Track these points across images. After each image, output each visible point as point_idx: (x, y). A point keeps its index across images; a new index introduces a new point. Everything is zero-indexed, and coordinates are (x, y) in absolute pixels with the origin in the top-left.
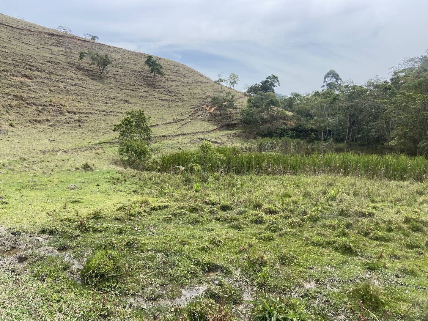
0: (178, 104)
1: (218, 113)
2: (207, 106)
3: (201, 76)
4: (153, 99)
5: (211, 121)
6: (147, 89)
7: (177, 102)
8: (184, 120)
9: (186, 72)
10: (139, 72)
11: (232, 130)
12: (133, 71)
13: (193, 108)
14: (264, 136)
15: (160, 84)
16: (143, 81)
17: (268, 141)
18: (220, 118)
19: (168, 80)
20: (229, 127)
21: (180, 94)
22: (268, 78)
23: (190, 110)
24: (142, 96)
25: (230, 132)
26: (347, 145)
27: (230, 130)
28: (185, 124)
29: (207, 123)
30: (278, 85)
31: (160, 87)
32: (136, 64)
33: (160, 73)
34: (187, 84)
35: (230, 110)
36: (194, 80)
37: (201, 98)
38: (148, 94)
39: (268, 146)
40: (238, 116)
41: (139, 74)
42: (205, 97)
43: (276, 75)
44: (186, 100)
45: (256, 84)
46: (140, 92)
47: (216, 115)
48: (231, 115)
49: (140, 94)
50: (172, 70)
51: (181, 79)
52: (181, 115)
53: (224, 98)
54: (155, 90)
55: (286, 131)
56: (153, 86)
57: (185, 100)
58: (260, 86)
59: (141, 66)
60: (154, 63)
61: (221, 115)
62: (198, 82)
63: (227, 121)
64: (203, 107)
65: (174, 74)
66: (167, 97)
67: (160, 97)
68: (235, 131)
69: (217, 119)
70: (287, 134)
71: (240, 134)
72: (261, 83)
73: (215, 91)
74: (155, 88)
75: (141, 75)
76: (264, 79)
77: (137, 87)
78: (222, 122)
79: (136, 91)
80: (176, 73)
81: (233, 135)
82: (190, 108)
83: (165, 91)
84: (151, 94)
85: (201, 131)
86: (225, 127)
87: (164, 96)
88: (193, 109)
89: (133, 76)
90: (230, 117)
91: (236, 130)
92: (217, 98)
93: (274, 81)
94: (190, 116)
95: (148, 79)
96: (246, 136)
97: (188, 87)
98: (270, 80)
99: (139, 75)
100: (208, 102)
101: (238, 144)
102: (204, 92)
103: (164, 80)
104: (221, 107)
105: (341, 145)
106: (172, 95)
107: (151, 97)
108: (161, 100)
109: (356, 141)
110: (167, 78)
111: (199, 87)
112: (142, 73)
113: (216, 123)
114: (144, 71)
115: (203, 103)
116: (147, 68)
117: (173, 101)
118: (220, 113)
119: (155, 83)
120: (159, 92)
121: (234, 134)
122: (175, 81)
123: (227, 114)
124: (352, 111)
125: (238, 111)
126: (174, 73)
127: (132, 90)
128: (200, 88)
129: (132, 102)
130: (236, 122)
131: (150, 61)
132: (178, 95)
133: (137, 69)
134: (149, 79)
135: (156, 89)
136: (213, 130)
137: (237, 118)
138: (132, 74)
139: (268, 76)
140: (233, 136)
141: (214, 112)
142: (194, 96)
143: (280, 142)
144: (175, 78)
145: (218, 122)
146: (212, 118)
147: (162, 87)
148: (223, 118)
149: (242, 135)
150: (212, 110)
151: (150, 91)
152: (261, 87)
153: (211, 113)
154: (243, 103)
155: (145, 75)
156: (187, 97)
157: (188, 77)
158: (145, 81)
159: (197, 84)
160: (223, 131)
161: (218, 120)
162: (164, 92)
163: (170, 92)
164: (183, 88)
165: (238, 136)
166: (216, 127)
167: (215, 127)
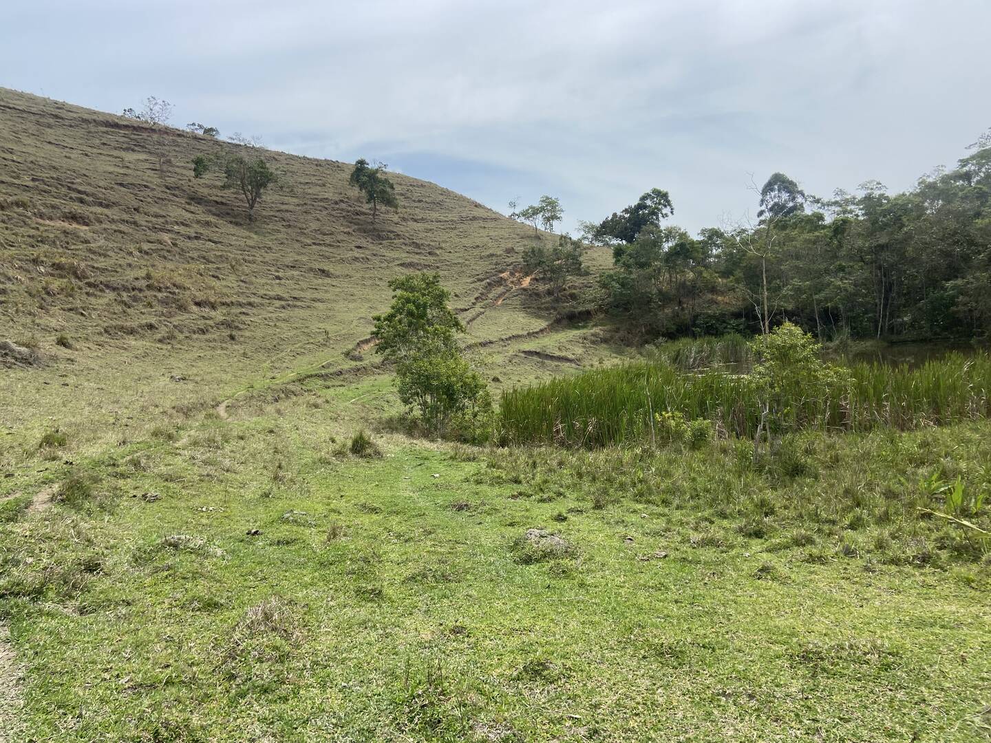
0: (443, 272)
1: (542, 288)
2: (512, 274)
3: (476, 206)
4: (382, 265)
5: (529, 308)
6: (362, 242)
7: (438, 267)
8: (466, 310)
9: (441, 198)
10: (336, 203)
11: (583, 327)
12: (322, 200)
13: (480, 280)
14: (672, 336)
15: (391, 228)
16: (351, 223)
17: (691, 347)
18: (548, 299)
19: (404, 219)
20: (573, 320)
21: (441, 248)
22: (644, 198)
23: (473, 285)
24: (356, 259)
25: (585, 331)
26: (885, 344)
27: (578, 328)
28: (474, 319)
29: (522, 314)
30: (669, 214)
31: (391, 235)
32: (324, 185)
33: (389, 202)
34: (452, 226)
35: (572, 280)
36: (464, 215)
37: (492, 255)
38: (367, 252)
39: (695, 359)
40: (596, 292)
41: (337, 206)
42: (501, 252)
43: (663, 189)
44: (459, 263)
45: (615, 215)
46: (349, 248)
47: (537, 295)
48: (574, 291)
49: (350, 254)
50: (409, 194)
51: (435, 215)
52: (456, 298)
53: (555, 250)
54: (381, 244)
55: (722, 318)
56: (377, 234)
57: (456, 262)
58: (624, 218)
59: (339, 188)
60: (372, 175)
61: (549, 293)
62: (474, 218)
63: (568, 306)
64: (502, 275)
65: (416, 204)
66: (415, 259)
67: (397, 259)
68: (596, 330)
69: (542, 304)
70: (725, 328)
71: (608, 335)
72: (626, 211)
73: (522, 238)
74: (380, 237)
75: (342, 210)
76: (634, 202)
77: (340, 237)
78: (555, 309)
79: (339, 246)
80: (420, 201)
81: (593, 338)
82: (470, 280)
83: (406, 245)
84: (374, 252)
85: (515, 333)
86: (565, 322)
87: (406, 255)
88: (478, 283)
89: (325, 213)
90: (573, 296)
91: (595, 325)
92: (539, 249)
93: (660, 204)
94: (477, 299)
95: (358, 217)
96: (618, 342)
97: (455, 231)
98: (649, 202)
99: (338, 209)
100: (512, 263)
101: (610, 361)
102: (497, 241)
103: (396, 218)
104: (554, 273)
105: (867, 345)
106: (423, 252)
107: (376, 260)
108: (402, 265)
109: (899, 333)
110: (402, 216)
111: (482, 230)
112: (343, 206)
113: (544, 313)
114: (346, 200)
115: (500, 267)
116: (355, 192)
117: (429, 266)
118: (547, 286)
119: (377, 226)
120: (393, 248)
121: (592, 335)
122: (422, 219)
123: (565, 290)
125: (591, 279)
126: (414, 201)
127: (330, 245)
128: (484, 233)
129: (337, 273)
130: (590, 307)
131: (363, 176)
132: (438, 252)
133: (330, 194)
134: (362, 217)
135: (383, 239)
136: (542, 331)
137: (592, 294)
138: (320, 208)
139: (642, 194)
140: (593, 342)
141: (531, 287)
142: (476, 252)
143: (719, 345)
144: (419, 214)
145: (547, 309)
146: (531, 302)
147: (398, 235)
148: (557, 300)
149: (612, 337)
150: (526, 282)
151: (371, 246)
152: (629, 220)
153: (524, 290)
154: (601, 258)
155: (350, 208)
156: (457, 254)
157: (450, 210)
158: (355, 224)
159: (476, 224)
160: (563, 330)
161: (547, 305)
162: (404, 247)
163: (417, 246)
164: (445, 236)
165: (605, 341)
166: (547, 323)
167: (543, 324)
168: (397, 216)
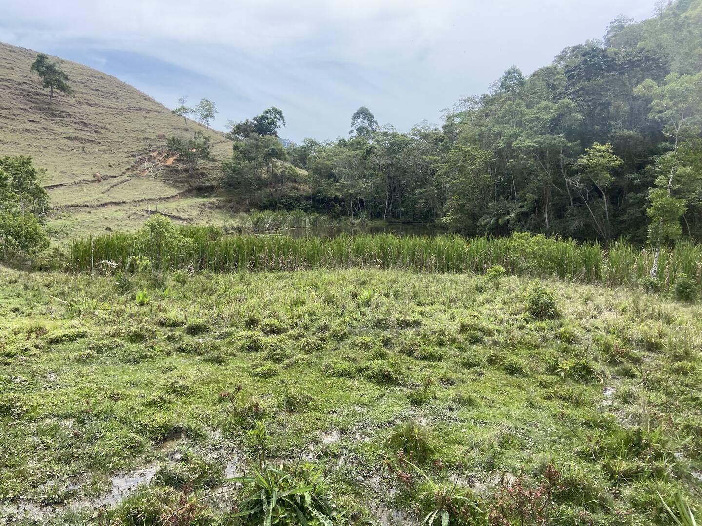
0: (103, 147)
1: (181, 166)
2: (160, 154)
3: (145, 99)
4: (51, 137)
5: (168, 180)
6: (36, 117)
7: (100, 143)
8: (115, 177)
9: (116, 89)
10: (20, 84)
11: (207, 197)
12: (7, 81)
13: (133, 156)
14: (262, 208)
15: (65, 109)
16: (29, 101)
17: (268, 217)
18: (185, 175)
19: (80, 102)
20: (201, 191)
21: (106, 129)
22: (266, 112)
23: (127, 159)
24: (27, 130)
25: (205, 200)
26: (387, 223)
27: (203, 197)
28: (118, 184)
29: (162, 184)
30: (282, 126)
31: (64, 114)
32: (13, 69)
33: (63, 88)
34: (119, 112)
35: (201, 163)
36: (132, 105)
37: (147, 139)
38: (40, 126)
39: (270, 225)
40: (218, 174)
41: (20, 87)
42: (155, 137)
43: (279, 108)
44: (118, 142)
45: (247, 121)
46: (22, 121)
47: (177, 171)
48: (204, 171)
49: (23, 126)
50: (88, 84)
51: (107, 102)
52: (109, 168)
53: (190, 141)
54: (53, 120)
55: (298, 200)
56: (50, 112)
57: (116, 140)
58: (253, 124)
59: (23, 72)
60: (50, 69)
61: (186, 170)
62: (140, 109)
63: (198, 182)
64: (151, 154)
65: (93, 92)
66: (80, 134)
67: (65, 133)
68: (213, 200)
69: (179, 178)
70: (299, 206)
71: (222, 204)
72: (255, 119)
73: (174, 128)
74: (53, 115)
75: (24, 90)
76: (261, 114)
77: (15, 112)
78: (188, 182)
79: (14, 119)
80: (97, 90)
81: (210, 205)
82: (127, 155)
83: (75, 123)
84: (45, 127)
85: (149, 197)
86: (195, 192)
87: (75, 131)
88: (132, 158)
89: (7, 91)
90: (203, 174)
91: (215, 197)
92: (178, 140)
93: (276, 118)
94: (127, 169)
95: (38, 97)
96: (233, 207)
97: (121, 117)
98: (269, 116)
99: (20, 89)
100: (162, 146)
101: (219, 221)
102: (153, 128)
103: (72, 101)
104: (186, 157)
105: (378, 223)
106: (89, 130)
107: (45, 133)
108: (67, 138)
109: (399, 217)
110: (78, 99)
111: (143, 119)
112: (25, 87)
113: (178, 185)
114: (30, 83)
115: (151, 148)
116: (36, 76)
117: (92, 141)
118: (185, 166)
119: (53, 107)
120: (62, 124)
121: (210, 203)
122: (96, 104)
123: (198, 169)
124: (392, 172)
125: (218, 164)
126: (92, 89)
127: (6, 118)
128: (144, 121)
129: (6, 140)
130: (214, 183)
131: (42, 66)
132: (102, 131)
133: (16, 77)
134: (41, 98)
135: (56, 116)
136: (173, 197)
137: (215, 175)
138: (3, 87)
139: (265, 109)
140: (210, 208)
141: (172, 165)
142: (135, 135)
143: (289, 217)
144: (94, 100)
145: (182, 182)
146: (171, 176)
147: (69, 115)
148: (191, 176)
149: (224, 206)
150: (170, 161)
151: (45, 122)
152: (255, 126)
153: (167, 166)
154: (224, 152)
155: (31, 89)
156: (118, 134)
157: (121, 100)
158: (33, 102)
159: (140, 113)
160: (192, 198)
161: (181, 179)
162: (73, 124)
163: (85, 125)
164: (111, 119)
165: (219, 207)
166: (179, 192)
167: (175, 192)
168: (74, 100)
